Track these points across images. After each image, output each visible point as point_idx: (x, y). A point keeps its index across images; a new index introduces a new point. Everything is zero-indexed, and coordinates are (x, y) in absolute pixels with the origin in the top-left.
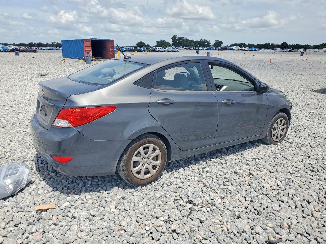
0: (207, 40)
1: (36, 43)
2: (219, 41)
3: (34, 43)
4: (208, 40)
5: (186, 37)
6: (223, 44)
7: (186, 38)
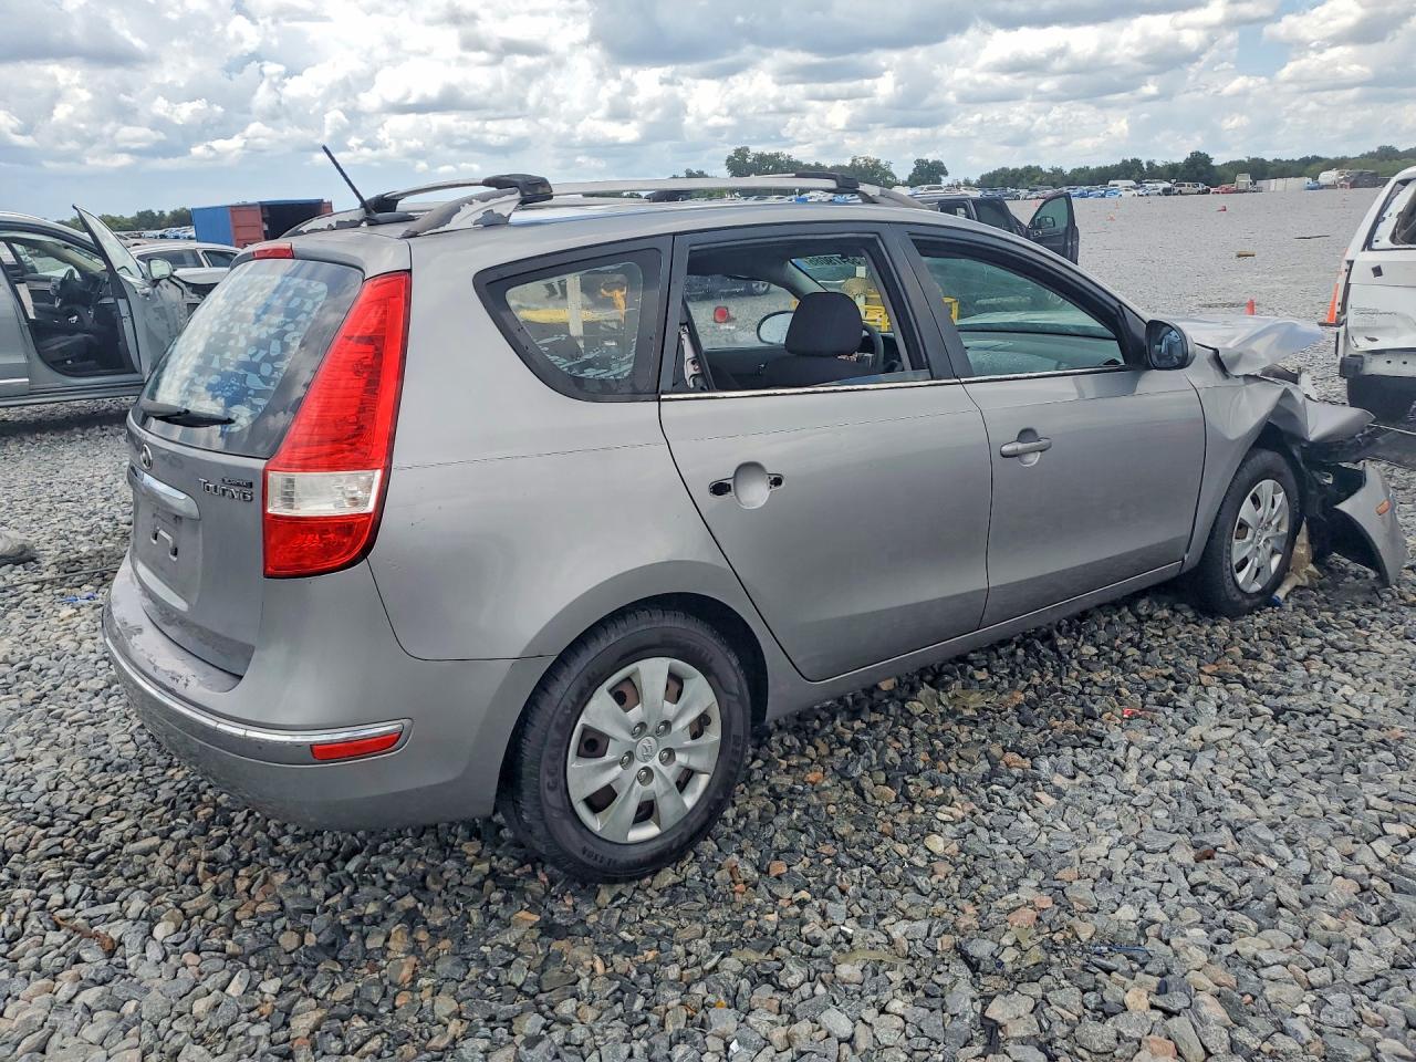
0: (878, 161)
1: (167, 213)
2: (930, 162)
3: (157, 214)
4: (882, 163)
5: (786, 152)
6: (946, 174)
7: (789, 157)
